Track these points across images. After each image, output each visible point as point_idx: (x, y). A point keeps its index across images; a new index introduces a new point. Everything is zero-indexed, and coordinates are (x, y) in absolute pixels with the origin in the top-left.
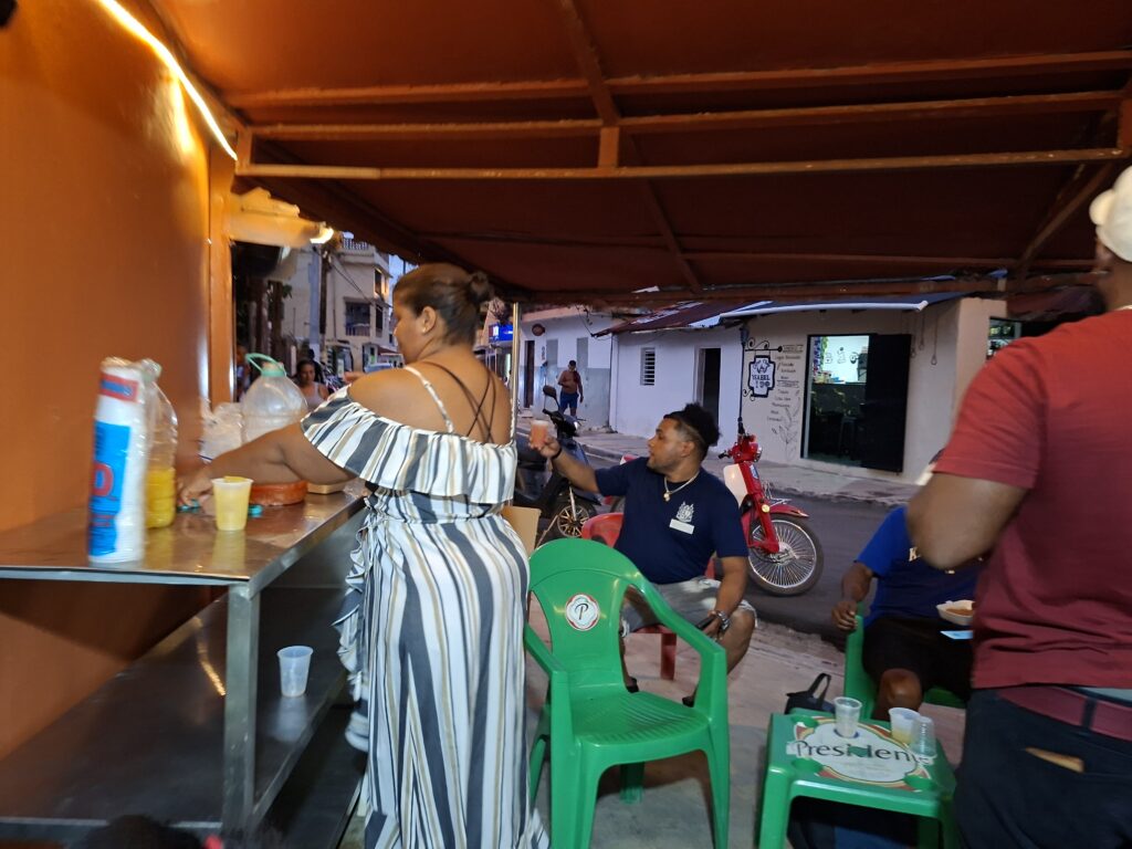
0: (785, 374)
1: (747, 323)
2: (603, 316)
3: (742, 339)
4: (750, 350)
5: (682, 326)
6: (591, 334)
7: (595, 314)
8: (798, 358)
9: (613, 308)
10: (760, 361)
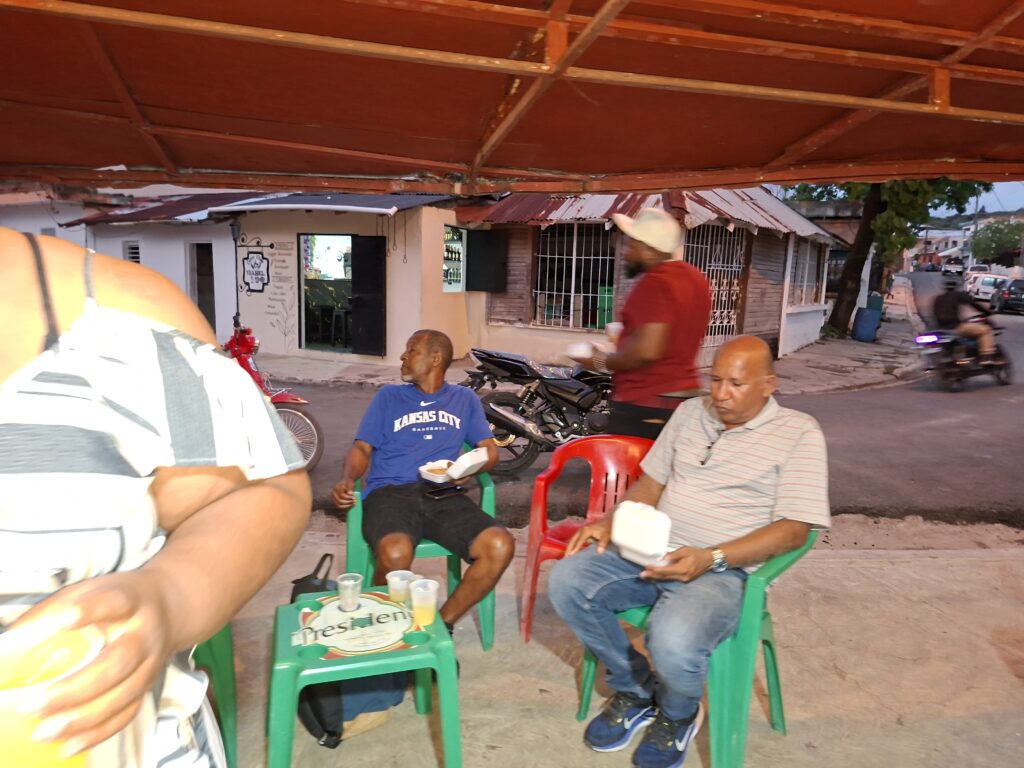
0: (279, 270)
1: (237, 219)
2: (72, 205)
3: (233, 234)
4: (242, 246)
5: (167, 219)
6: (58, 224)
7: (62, 201)
8: (289, 255)
9: (84, 197)
10: (253, 257)
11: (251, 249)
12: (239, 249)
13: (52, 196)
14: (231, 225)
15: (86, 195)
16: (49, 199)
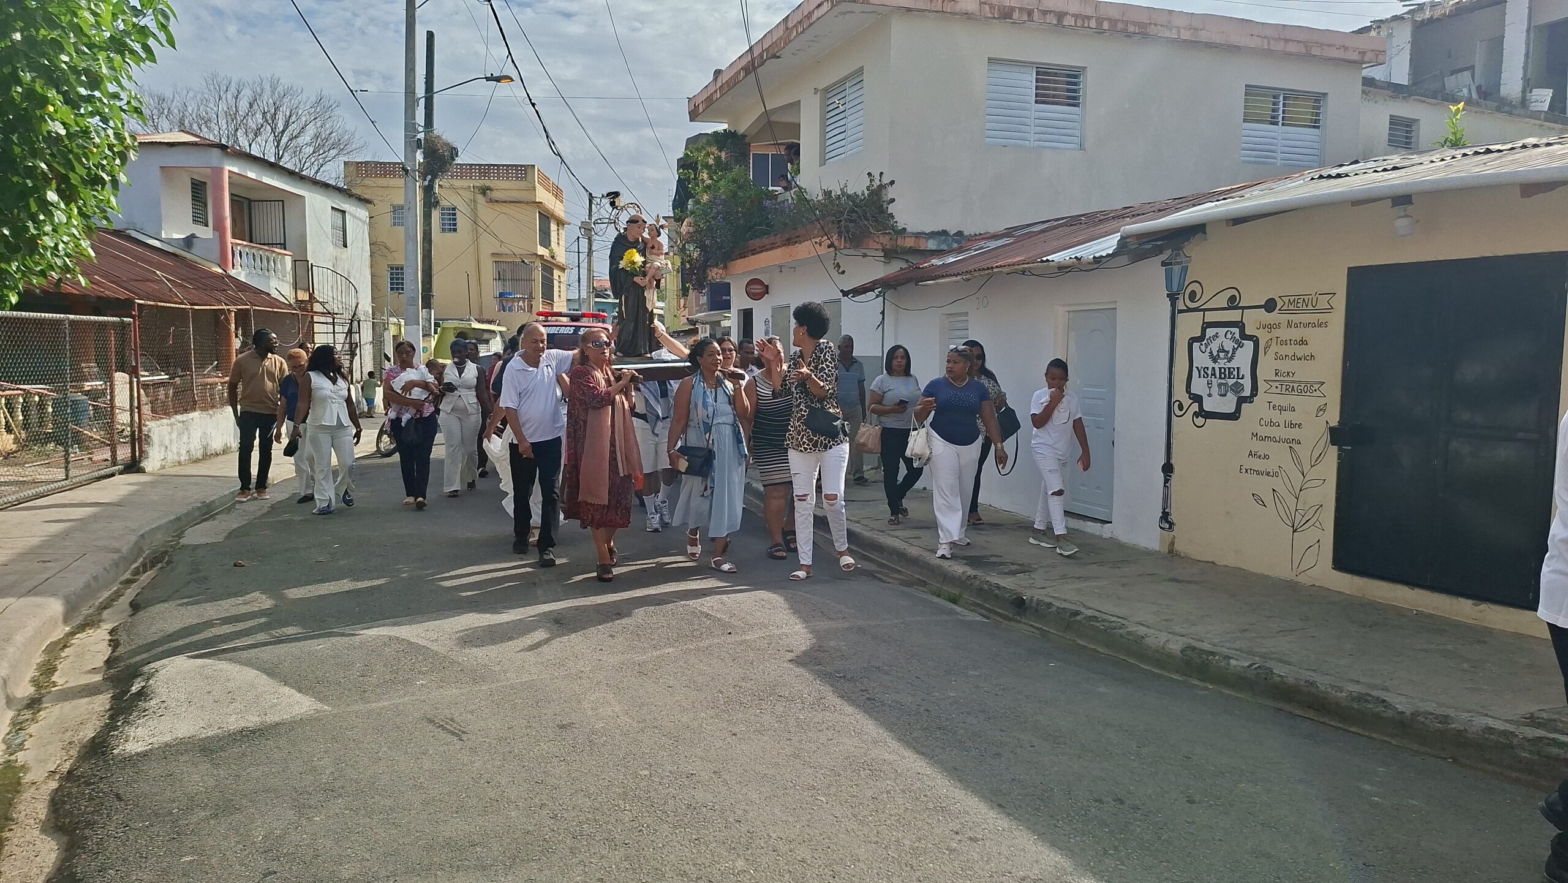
0: (1285, 366)
1: (1181, 249)
2: (865, 256)
3: (1169, 285)
4: (1189, 310)
5: (1028, 263)
6: (842, 291)
7: (852, 252)
8: (1320, 325)
9: (885, 240)
10: (1216, 336)
11: (1211, 317)
12: (1180, 318)
13: (836, 243)
14: (1163, 264)
15: (888, 237)
16: (832, 249)
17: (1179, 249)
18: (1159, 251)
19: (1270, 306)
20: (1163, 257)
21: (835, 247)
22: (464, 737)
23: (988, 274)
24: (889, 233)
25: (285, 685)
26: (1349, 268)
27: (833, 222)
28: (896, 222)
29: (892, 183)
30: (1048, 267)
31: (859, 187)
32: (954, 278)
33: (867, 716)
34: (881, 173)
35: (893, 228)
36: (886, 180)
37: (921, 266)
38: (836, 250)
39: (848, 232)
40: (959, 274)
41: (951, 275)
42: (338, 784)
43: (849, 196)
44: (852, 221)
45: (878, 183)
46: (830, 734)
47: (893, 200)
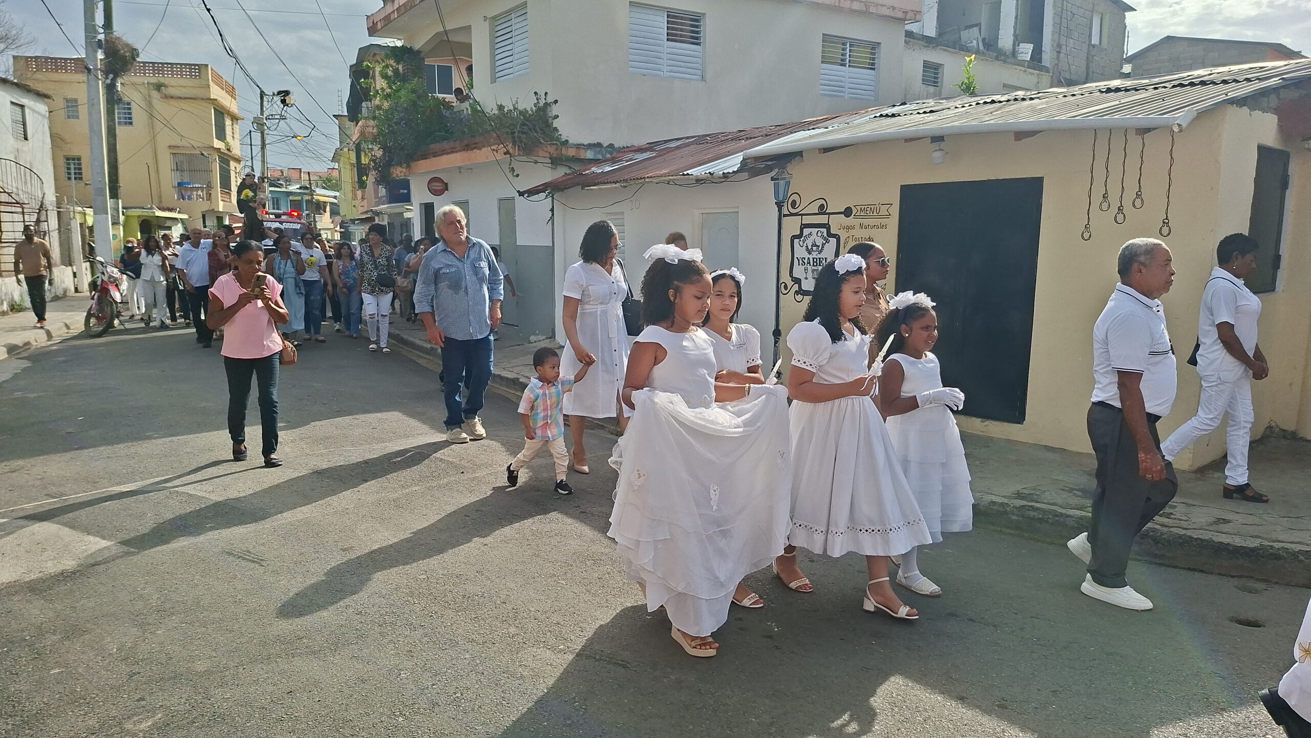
1: (785, 168)
2: (536, 162)
3: (776, 194)
4: (792, 215)
5: (672, 176)
6: (518, 192)
7: (524, 158)
8: (882, 227)
9: (552, 149)
10: (811, 234)
11: (807, 220)
12: (784, 219)
13: (511, 151)
14: (772, 179)
15: (554, 147)
16: (508, 156)
17: (783, 167)
18: (769, 169)
19: (848, 212)
20: (773, 174)
21: (510, 154)
22: (263, 563)
23: (641, 183)
24: (557, 144)
25: (88, 534)
26: (901, 186)
27: (507, 133)
28: (561, 135)
29: (556, 102)
30: (689, 179)
31: (528, 104)
32: (614, 185)
33: (583, 524)
34: (546, 94)
35: (558, 139)
36: (550, 99)
37: (584, 173)
38: (511, 157)
39: (521, 142)
40: (617, 182)
41: (611, 183)
42: (168, 606)
43: (521, 112)
44: (523, 133)
45: (544, 102)
46: (558, 538)
47: (556, 117)
